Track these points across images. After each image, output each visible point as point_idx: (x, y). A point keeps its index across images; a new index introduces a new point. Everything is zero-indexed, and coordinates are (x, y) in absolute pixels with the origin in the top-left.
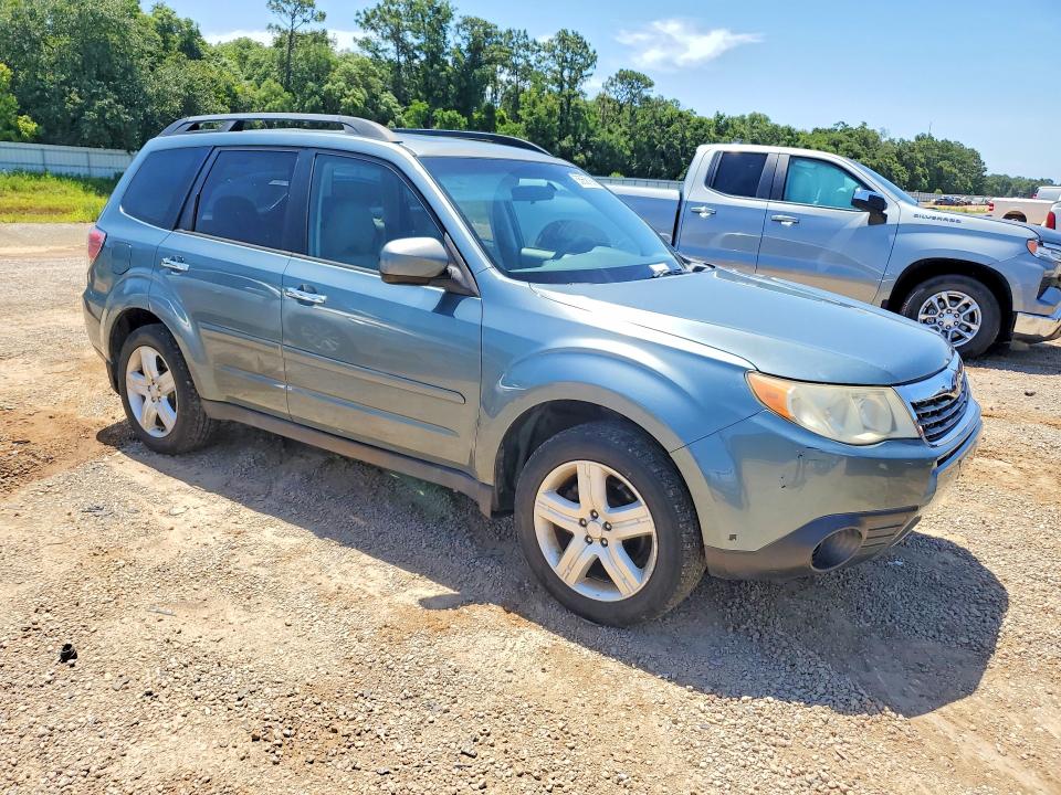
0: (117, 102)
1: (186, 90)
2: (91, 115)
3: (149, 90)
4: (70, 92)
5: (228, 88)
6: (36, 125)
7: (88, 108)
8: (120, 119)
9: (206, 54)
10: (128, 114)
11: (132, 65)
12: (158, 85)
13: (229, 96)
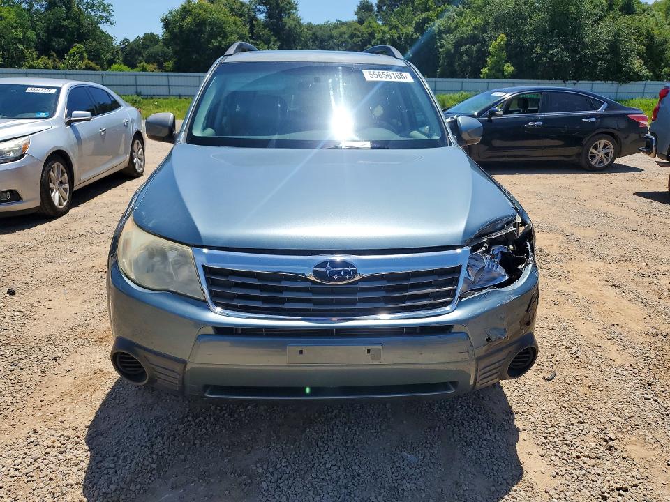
0: (563, 50)
1: (614, 37)
2: (545, 59)
3: (587, 40)
4: (536, 47)
5: (648, 32)
6: (513, 68)
7: (544, 55)
8: (562, 61)
9: (638, 10)
10: (568, 57)
11: (580, 24)
12: (594, 36)
13: (647, 38)
